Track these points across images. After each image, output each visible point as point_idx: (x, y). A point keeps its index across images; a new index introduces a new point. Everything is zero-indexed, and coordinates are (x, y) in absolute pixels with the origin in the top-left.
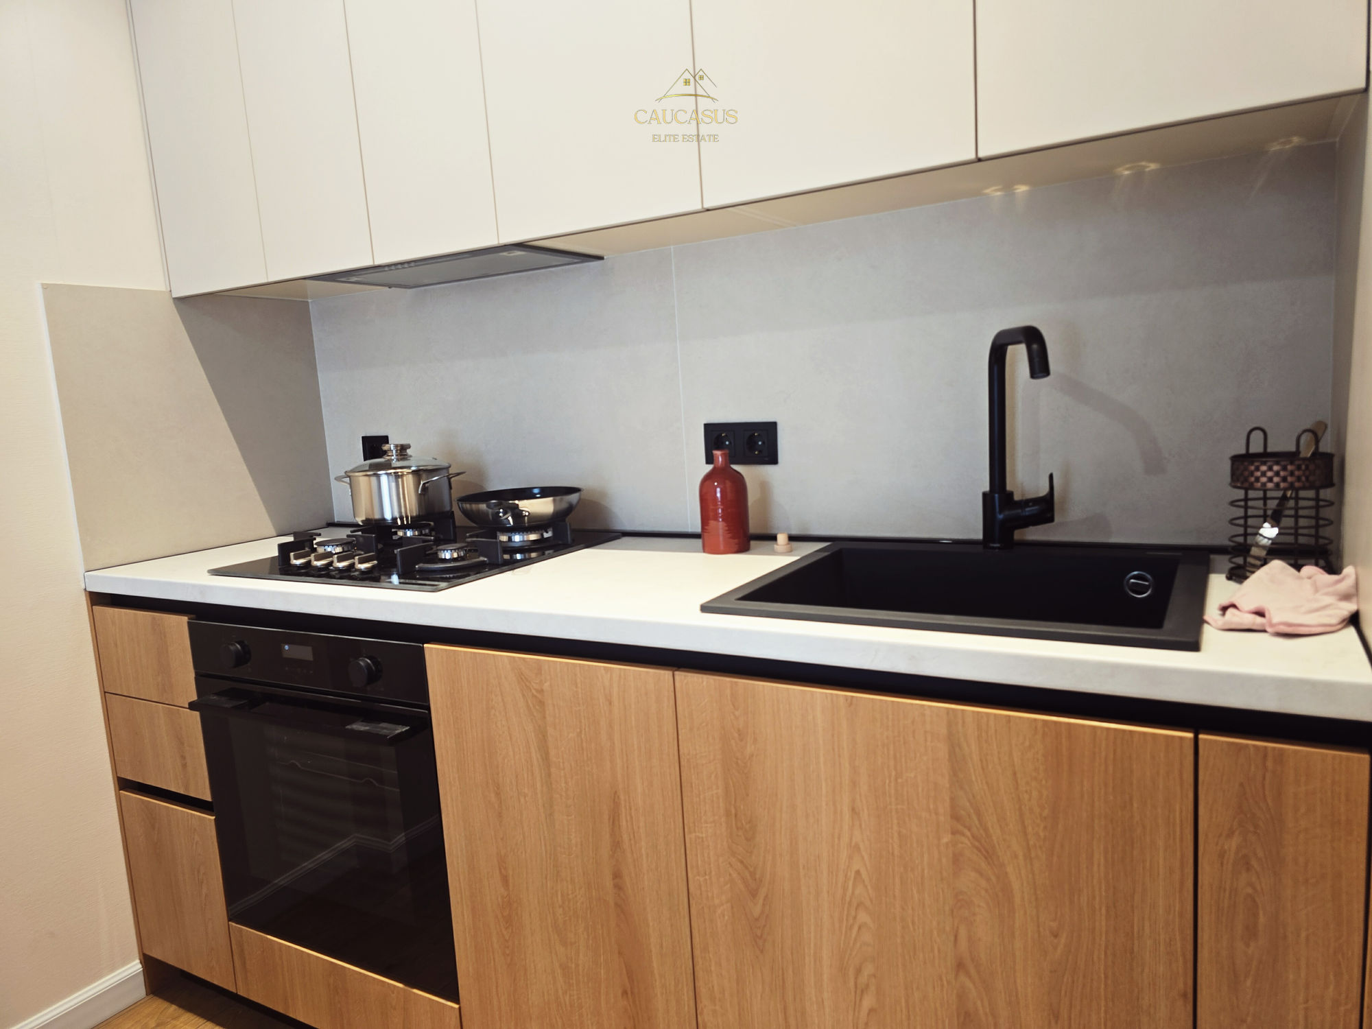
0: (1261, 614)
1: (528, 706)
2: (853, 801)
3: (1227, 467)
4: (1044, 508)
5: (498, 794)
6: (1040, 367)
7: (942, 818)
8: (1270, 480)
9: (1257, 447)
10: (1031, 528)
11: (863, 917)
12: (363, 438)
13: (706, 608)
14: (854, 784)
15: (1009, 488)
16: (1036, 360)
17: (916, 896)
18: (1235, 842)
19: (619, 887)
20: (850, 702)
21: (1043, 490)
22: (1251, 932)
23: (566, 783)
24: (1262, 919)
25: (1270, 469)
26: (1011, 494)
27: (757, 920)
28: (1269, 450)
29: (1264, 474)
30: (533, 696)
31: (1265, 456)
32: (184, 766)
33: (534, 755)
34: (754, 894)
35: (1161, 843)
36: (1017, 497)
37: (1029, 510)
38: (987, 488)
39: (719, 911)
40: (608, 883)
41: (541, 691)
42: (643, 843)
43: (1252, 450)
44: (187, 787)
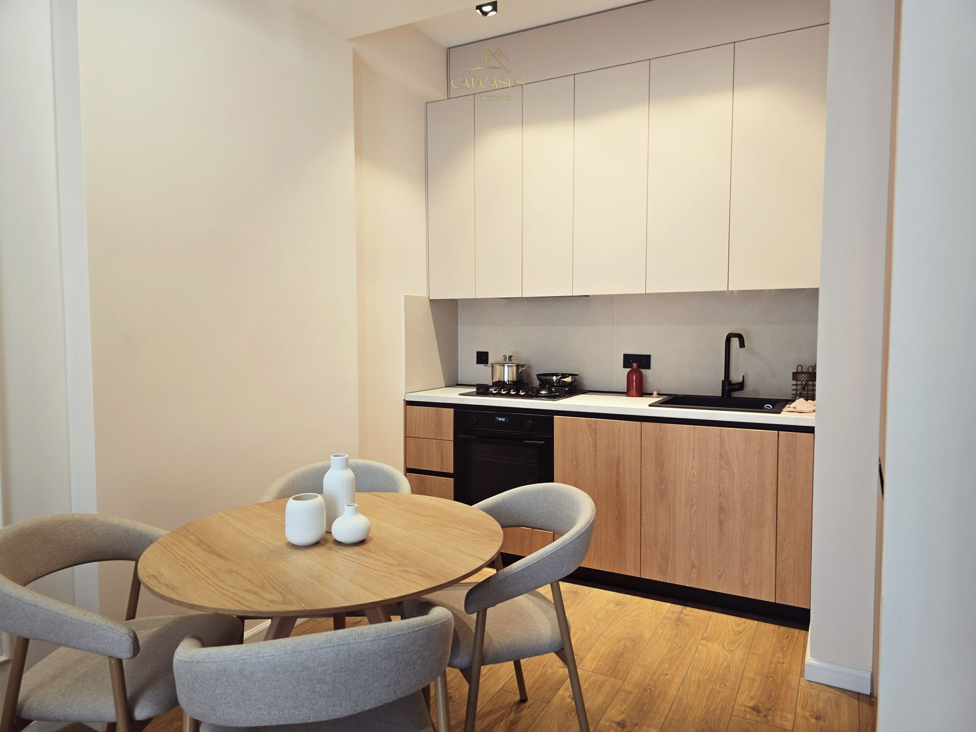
0: (795, 408)
1: (591, 434)
2: (693, 454)
3: (791, 375)
4: (741, 386)
5: (576, 461)
6: (742, 345)
7: (717, 457)
8: (805, 378)
9: (799, 370)
10: (736, 392)
11: (694, 485)
12: (477, 352)
13: (650, 405)
14: (694, 449)
15: (730, 380)
16: (741, 343)
17: (709, 478)
18: (786, 456)
19: (617, 486)
20: (694, 428)
21: (740, 380)
22: (790, 477)
23: (602, 456)
24: (792, 473)
25: (805, 376)
26: (731, 381)
27: (662, 490)
28: (803, 371)
29: (803, 377)
30: (593, 430)
31: (802, 373)
32: (442, 461)
33: (591, 449)
34: (662, 483)
35: (770, 457)
36: (732, 382)
37: (736, 387)
38: (723, 379)
39: (650, 489)
40: (614, 485)
41: (596, 429)
42: (627, 472)
43: (798, 371)
44: (442, 469)
